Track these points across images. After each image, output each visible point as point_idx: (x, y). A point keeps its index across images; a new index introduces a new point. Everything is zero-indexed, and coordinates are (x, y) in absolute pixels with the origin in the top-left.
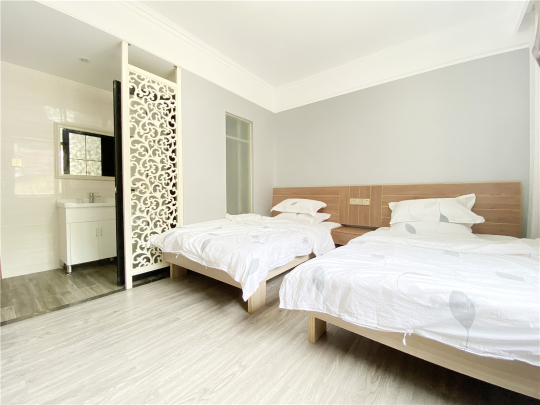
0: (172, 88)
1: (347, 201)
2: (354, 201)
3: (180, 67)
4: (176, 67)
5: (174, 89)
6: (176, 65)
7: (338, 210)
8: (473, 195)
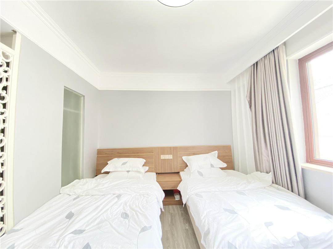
0: (7, 54)
1: (159, 157)
2: (163, 157)
3: (20, 33)
4: (15, 32)
5: (10, 55)
6: (16, 29)
7: (153, 163)
8: (217, 151)
